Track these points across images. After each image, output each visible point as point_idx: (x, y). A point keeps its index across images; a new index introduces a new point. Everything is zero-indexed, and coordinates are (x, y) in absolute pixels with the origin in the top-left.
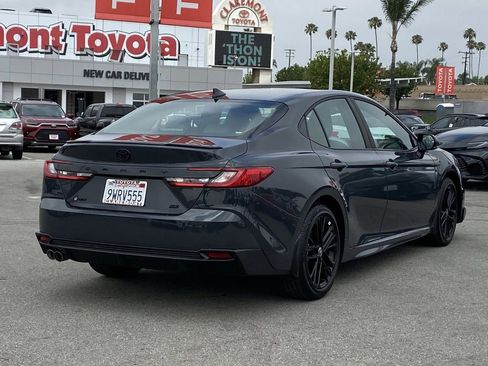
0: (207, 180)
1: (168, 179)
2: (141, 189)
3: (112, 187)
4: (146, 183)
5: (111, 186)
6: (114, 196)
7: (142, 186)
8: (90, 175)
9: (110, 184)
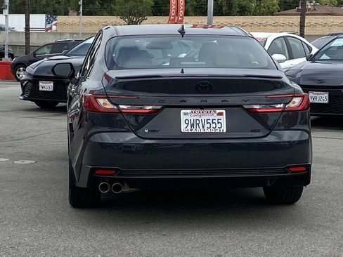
0: (282, 105)
1: (246, 107)
2: (220, 117)
3: (189, 117)
4: (224, 111)
5: (186, 116)
6: (192, 125)
7: (221, 114)
8: (159, 107)
9: (185, 114)
